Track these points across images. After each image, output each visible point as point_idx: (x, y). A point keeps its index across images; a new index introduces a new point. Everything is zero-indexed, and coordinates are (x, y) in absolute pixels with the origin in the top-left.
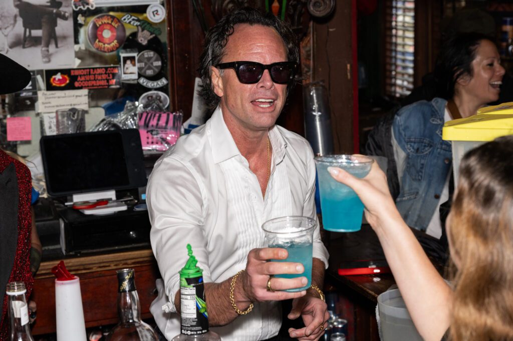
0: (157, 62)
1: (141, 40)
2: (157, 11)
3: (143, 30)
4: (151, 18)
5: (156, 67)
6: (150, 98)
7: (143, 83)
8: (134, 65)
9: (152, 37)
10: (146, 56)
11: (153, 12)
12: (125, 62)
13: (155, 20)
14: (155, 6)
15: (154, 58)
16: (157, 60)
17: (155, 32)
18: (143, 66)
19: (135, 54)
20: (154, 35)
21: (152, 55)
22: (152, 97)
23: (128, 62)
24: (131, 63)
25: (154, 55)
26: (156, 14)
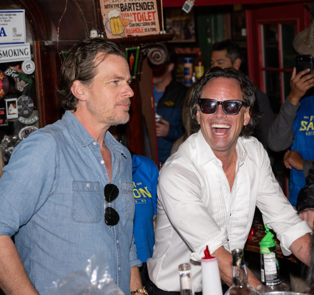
0: (30, 104)
1: (19, 88)
2: (29, 65)
3: (20, 80)
4: (25, 70)
5: (30, 108)
6: (27, 132)
7: (22, 120)
8: (15, 107)
9: (26, 85)
10: (23, 100)
11: (27, 66)
12: (9, 106)
13: (28, 72)
14: (28, 62)
15: (29, 101)
16: (30, 103)
17: (29, 81)
18: (22, 108)
19: (15, 99)
20: (28, 84)
21: (27, 99)
22: (28, 131)
23: (11, 105)
24: (13, 106)
25: (29, 98)
26: (29, 67)
